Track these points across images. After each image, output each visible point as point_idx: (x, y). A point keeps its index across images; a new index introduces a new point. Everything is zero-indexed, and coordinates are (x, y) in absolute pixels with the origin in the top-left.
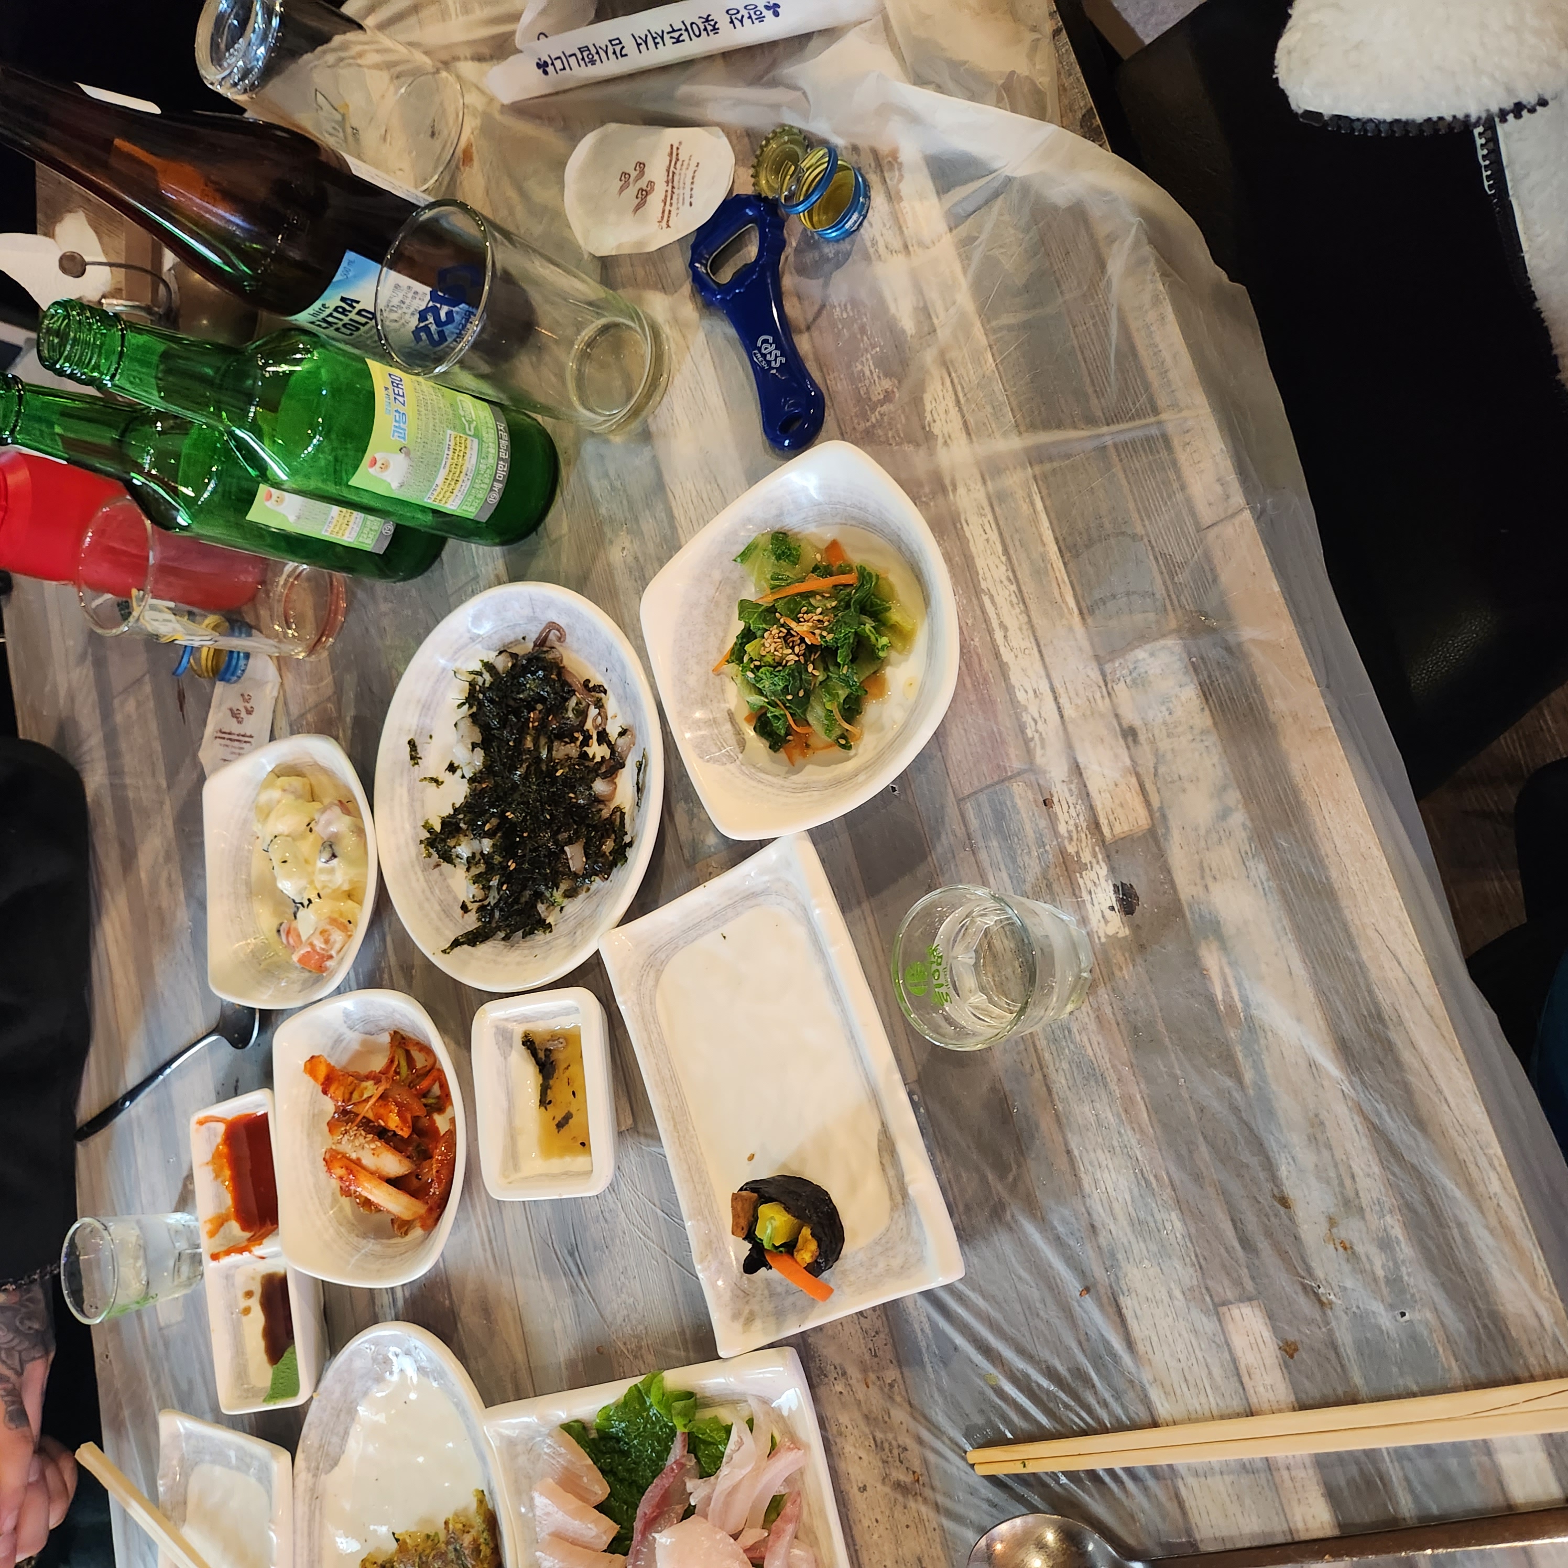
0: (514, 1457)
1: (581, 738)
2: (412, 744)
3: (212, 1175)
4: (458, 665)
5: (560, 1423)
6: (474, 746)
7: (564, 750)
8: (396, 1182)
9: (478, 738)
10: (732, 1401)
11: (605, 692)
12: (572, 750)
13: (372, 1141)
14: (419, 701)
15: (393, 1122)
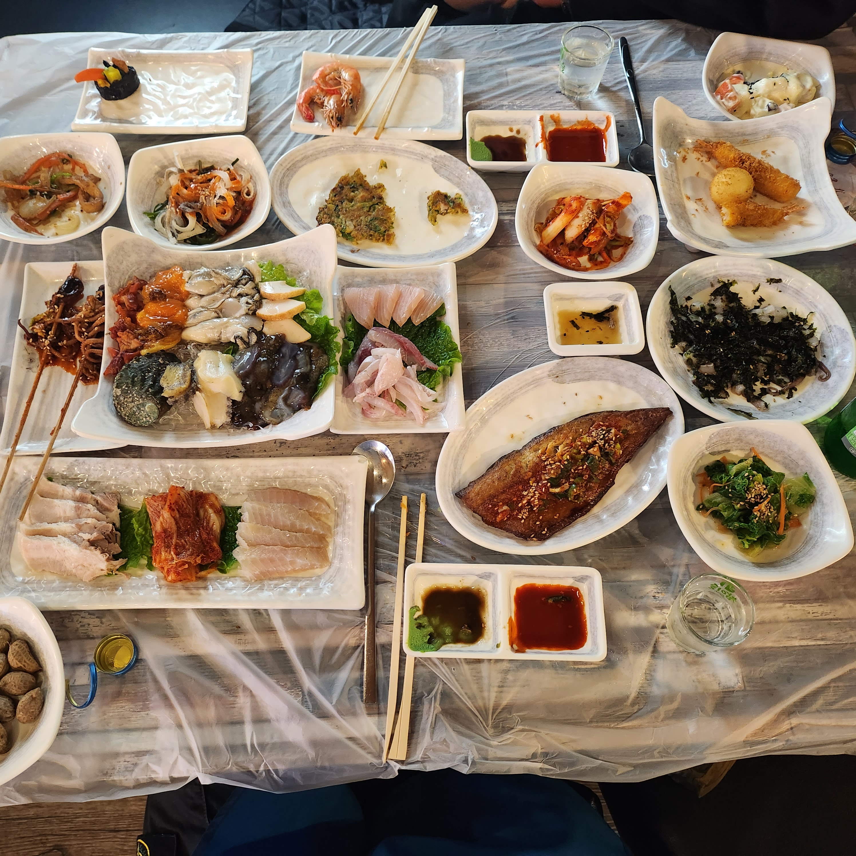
0: (433, 274)
1: (766, 379)
2: (779, 281)
3: (580, 120)
4: (817, 315)
5: (445, 303)
6: (772, 318)
7: (762, 370)
8: (562, 233)
9: (776, 321)
10: (444, 393)
11: (788, 398)
12: (760, 374)
13: (586, 226)
14: (802, 289)
15: (592, 238)
